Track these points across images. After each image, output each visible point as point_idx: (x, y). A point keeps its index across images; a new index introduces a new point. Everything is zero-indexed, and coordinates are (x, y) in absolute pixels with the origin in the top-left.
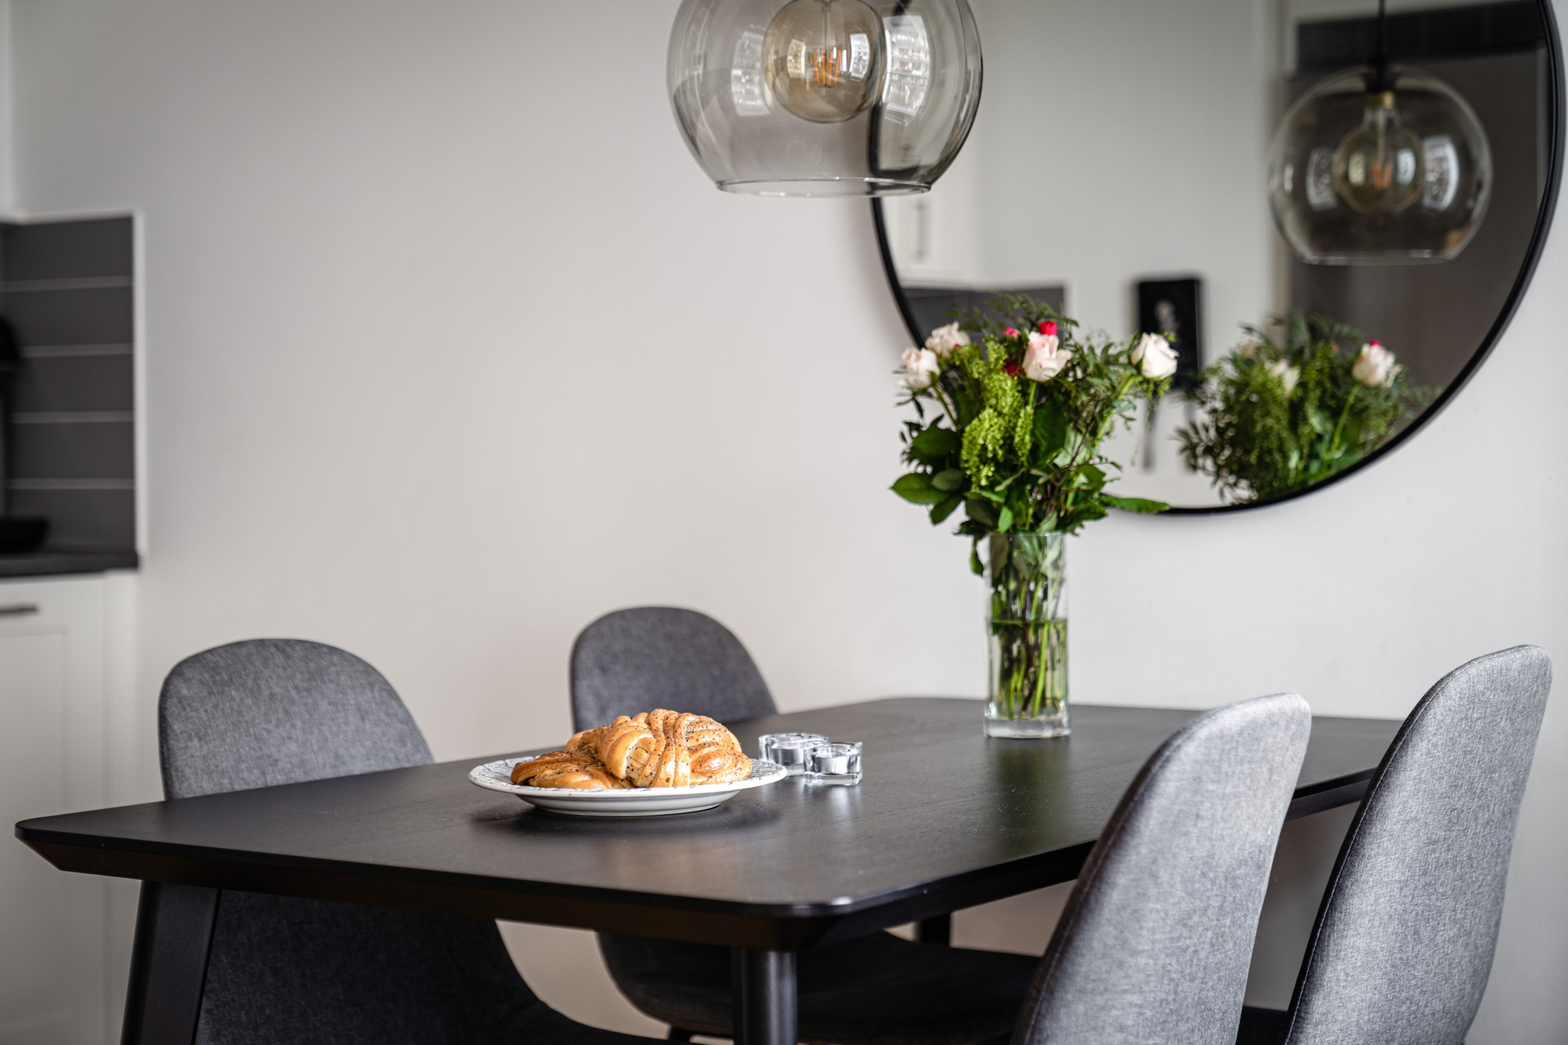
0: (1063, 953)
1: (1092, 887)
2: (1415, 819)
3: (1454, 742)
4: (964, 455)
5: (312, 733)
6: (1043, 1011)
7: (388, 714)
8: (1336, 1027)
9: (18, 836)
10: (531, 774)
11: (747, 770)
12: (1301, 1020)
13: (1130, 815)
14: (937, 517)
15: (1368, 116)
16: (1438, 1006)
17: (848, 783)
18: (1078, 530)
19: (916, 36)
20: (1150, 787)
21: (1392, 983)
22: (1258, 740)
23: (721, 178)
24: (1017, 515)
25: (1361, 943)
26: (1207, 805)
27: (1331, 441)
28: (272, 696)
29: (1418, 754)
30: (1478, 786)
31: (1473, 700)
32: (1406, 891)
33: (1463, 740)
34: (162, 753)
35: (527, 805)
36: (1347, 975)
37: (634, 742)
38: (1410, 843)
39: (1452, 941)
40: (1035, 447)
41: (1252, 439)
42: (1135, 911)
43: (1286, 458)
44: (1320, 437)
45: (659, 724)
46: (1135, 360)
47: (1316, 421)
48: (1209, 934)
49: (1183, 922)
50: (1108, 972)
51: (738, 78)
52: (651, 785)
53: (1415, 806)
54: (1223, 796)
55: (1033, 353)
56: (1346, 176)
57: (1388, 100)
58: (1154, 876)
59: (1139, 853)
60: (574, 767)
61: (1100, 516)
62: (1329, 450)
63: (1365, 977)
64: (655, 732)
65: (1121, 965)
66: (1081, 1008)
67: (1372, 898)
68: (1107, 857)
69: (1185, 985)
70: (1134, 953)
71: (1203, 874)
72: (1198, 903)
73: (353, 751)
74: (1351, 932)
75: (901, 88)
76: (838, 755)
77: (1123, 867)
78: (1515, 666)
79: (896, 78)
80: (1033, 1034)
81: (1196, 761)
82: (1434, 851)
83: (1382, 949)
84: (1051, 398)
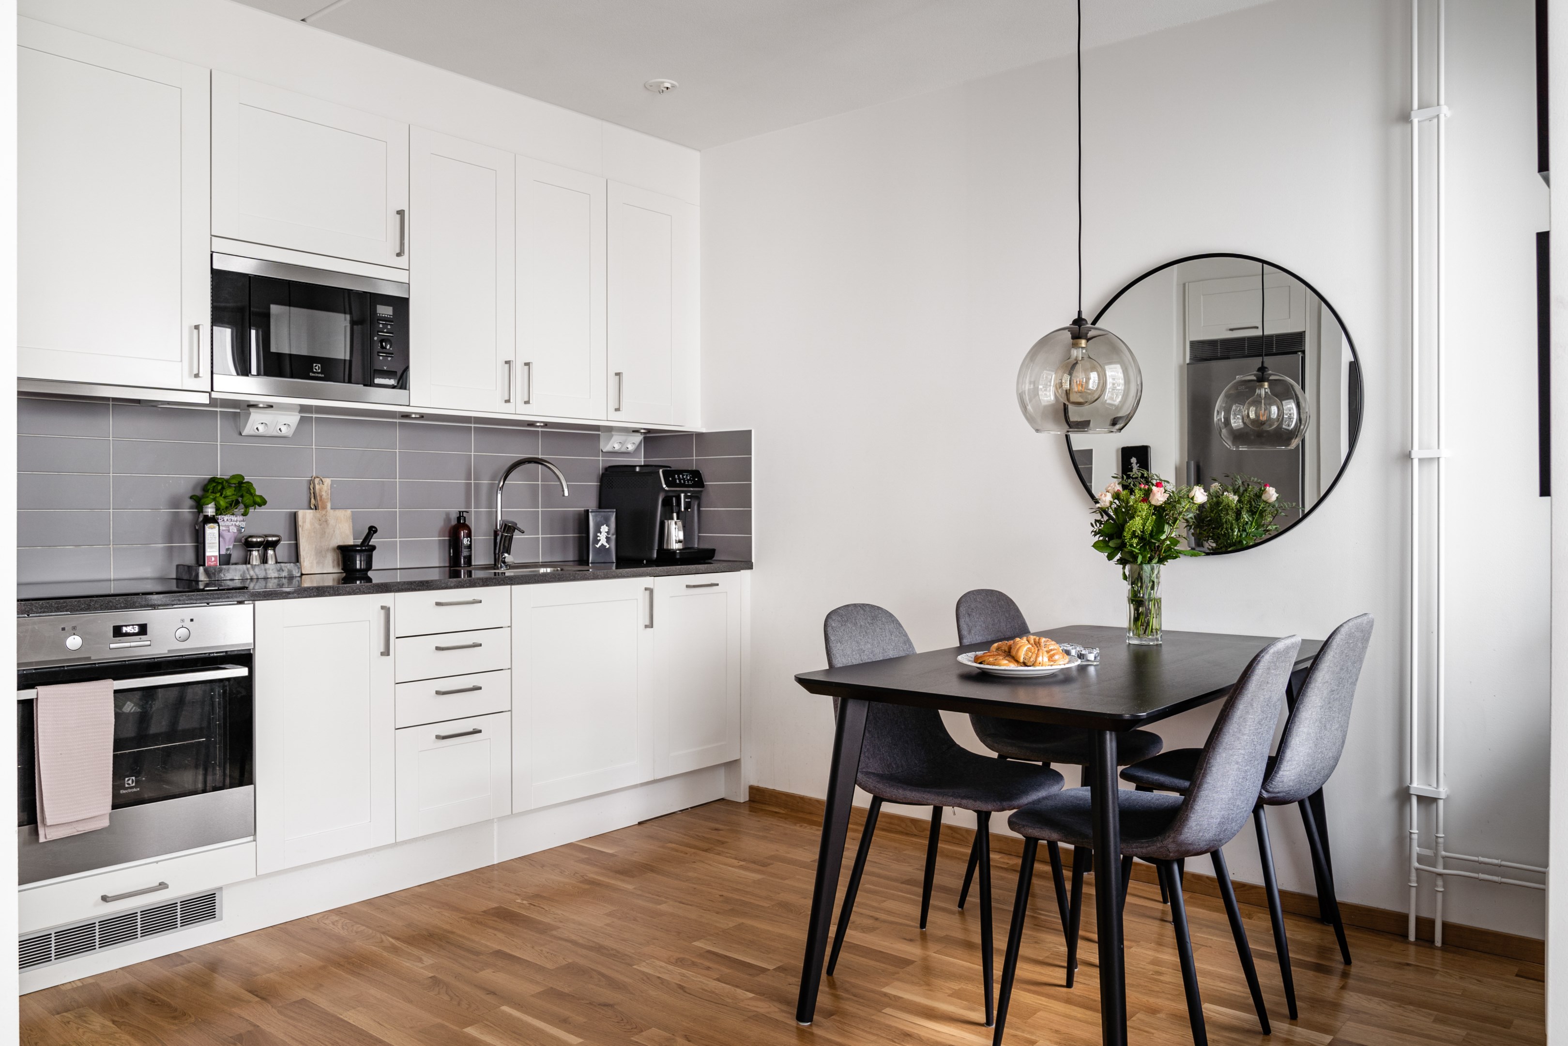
0: (1218, 734)
1: (1230, 709)
2: (1327, 682)
3: (1342, 652)
4: (1125, 534)
5: (874, 640)
6: (1211, 756)
7: (899, 633)
8: (1295, 763)
9: (796, 680)
10: (983, 660)
11: (1067, 660)
12: (1281, 760)
13: (1245, 682)
14: (1110, 558)
15: (1258, 391)
16: (1331, 755)
17: (1095, 663)
18: (1165, 563)
19: (1118, 373)
20: (1253, 672)
21: (1316, 745)
22: (1288, 653)
23: (1037, 428)
24: (1144, 557)
25: (1305, 730)
26: (1271, 678)
27: (1251, 524)
28: (861, 626)
29: (1329, 657)
30: (1350, 669)
31: (1350, 635)
32: (1322, 710)
33: (1346, 651)
34: (827, 648)
35: (979, 671)
36: (1300, 742)
37: (1025, 649)
38: (1325, 691)
39: (1337, 730)
40: (1152, 531)
41: (1223, 525)
42: (1244, 718)
43: (1233, 531)
44: (1247, 523)
45: (1032, 641)
46: (1191, 496)
47: (1246, 517)
48: (1267, 727)
49: (1259, 723)
50: (1234, 741)
51: (1041, 389)
52: (1033, 665)
53: (1327, 677)
54: (1276, 675)
55: (1154, 495)
56: (1248, 416)
57: (1266, 385)
58: (1252, 705)
59: (1247, 697)
60: (1001, 658)
61: (1175, 558)
62: (1250, 528)
63: (1306, 743)
64: (1031, 644)
65: (1238, 739)
66: (1224, 755)
67: (1310, 713)
68: (1236, 698)
69: (1258, 747)
70: (1243, 734)
71: (1267, 705)
72: (1265, 716)
73: (889, 647)
74: (1302, 726)
75: (1112, 394)
76: (1091, 653)
77: (1242, 702)
78: (1365, 622)
79: (1110, 390)
80: (1207, 764)
81: (1269, 662)
82: (1333, 694)
83: (1313, 732)
84: (1158, 511)
